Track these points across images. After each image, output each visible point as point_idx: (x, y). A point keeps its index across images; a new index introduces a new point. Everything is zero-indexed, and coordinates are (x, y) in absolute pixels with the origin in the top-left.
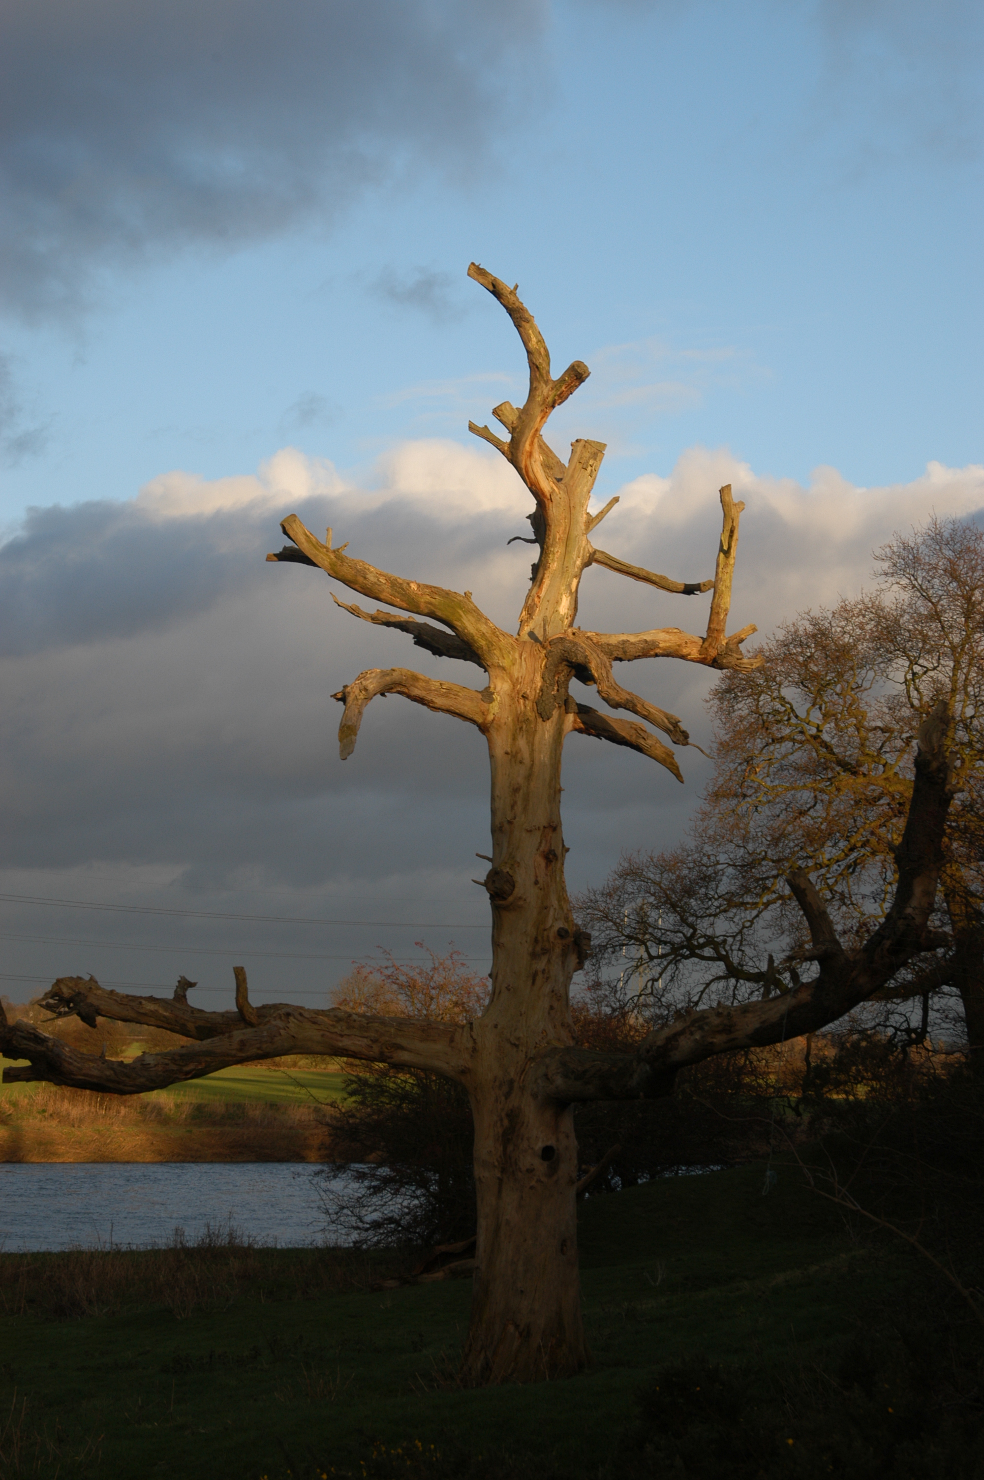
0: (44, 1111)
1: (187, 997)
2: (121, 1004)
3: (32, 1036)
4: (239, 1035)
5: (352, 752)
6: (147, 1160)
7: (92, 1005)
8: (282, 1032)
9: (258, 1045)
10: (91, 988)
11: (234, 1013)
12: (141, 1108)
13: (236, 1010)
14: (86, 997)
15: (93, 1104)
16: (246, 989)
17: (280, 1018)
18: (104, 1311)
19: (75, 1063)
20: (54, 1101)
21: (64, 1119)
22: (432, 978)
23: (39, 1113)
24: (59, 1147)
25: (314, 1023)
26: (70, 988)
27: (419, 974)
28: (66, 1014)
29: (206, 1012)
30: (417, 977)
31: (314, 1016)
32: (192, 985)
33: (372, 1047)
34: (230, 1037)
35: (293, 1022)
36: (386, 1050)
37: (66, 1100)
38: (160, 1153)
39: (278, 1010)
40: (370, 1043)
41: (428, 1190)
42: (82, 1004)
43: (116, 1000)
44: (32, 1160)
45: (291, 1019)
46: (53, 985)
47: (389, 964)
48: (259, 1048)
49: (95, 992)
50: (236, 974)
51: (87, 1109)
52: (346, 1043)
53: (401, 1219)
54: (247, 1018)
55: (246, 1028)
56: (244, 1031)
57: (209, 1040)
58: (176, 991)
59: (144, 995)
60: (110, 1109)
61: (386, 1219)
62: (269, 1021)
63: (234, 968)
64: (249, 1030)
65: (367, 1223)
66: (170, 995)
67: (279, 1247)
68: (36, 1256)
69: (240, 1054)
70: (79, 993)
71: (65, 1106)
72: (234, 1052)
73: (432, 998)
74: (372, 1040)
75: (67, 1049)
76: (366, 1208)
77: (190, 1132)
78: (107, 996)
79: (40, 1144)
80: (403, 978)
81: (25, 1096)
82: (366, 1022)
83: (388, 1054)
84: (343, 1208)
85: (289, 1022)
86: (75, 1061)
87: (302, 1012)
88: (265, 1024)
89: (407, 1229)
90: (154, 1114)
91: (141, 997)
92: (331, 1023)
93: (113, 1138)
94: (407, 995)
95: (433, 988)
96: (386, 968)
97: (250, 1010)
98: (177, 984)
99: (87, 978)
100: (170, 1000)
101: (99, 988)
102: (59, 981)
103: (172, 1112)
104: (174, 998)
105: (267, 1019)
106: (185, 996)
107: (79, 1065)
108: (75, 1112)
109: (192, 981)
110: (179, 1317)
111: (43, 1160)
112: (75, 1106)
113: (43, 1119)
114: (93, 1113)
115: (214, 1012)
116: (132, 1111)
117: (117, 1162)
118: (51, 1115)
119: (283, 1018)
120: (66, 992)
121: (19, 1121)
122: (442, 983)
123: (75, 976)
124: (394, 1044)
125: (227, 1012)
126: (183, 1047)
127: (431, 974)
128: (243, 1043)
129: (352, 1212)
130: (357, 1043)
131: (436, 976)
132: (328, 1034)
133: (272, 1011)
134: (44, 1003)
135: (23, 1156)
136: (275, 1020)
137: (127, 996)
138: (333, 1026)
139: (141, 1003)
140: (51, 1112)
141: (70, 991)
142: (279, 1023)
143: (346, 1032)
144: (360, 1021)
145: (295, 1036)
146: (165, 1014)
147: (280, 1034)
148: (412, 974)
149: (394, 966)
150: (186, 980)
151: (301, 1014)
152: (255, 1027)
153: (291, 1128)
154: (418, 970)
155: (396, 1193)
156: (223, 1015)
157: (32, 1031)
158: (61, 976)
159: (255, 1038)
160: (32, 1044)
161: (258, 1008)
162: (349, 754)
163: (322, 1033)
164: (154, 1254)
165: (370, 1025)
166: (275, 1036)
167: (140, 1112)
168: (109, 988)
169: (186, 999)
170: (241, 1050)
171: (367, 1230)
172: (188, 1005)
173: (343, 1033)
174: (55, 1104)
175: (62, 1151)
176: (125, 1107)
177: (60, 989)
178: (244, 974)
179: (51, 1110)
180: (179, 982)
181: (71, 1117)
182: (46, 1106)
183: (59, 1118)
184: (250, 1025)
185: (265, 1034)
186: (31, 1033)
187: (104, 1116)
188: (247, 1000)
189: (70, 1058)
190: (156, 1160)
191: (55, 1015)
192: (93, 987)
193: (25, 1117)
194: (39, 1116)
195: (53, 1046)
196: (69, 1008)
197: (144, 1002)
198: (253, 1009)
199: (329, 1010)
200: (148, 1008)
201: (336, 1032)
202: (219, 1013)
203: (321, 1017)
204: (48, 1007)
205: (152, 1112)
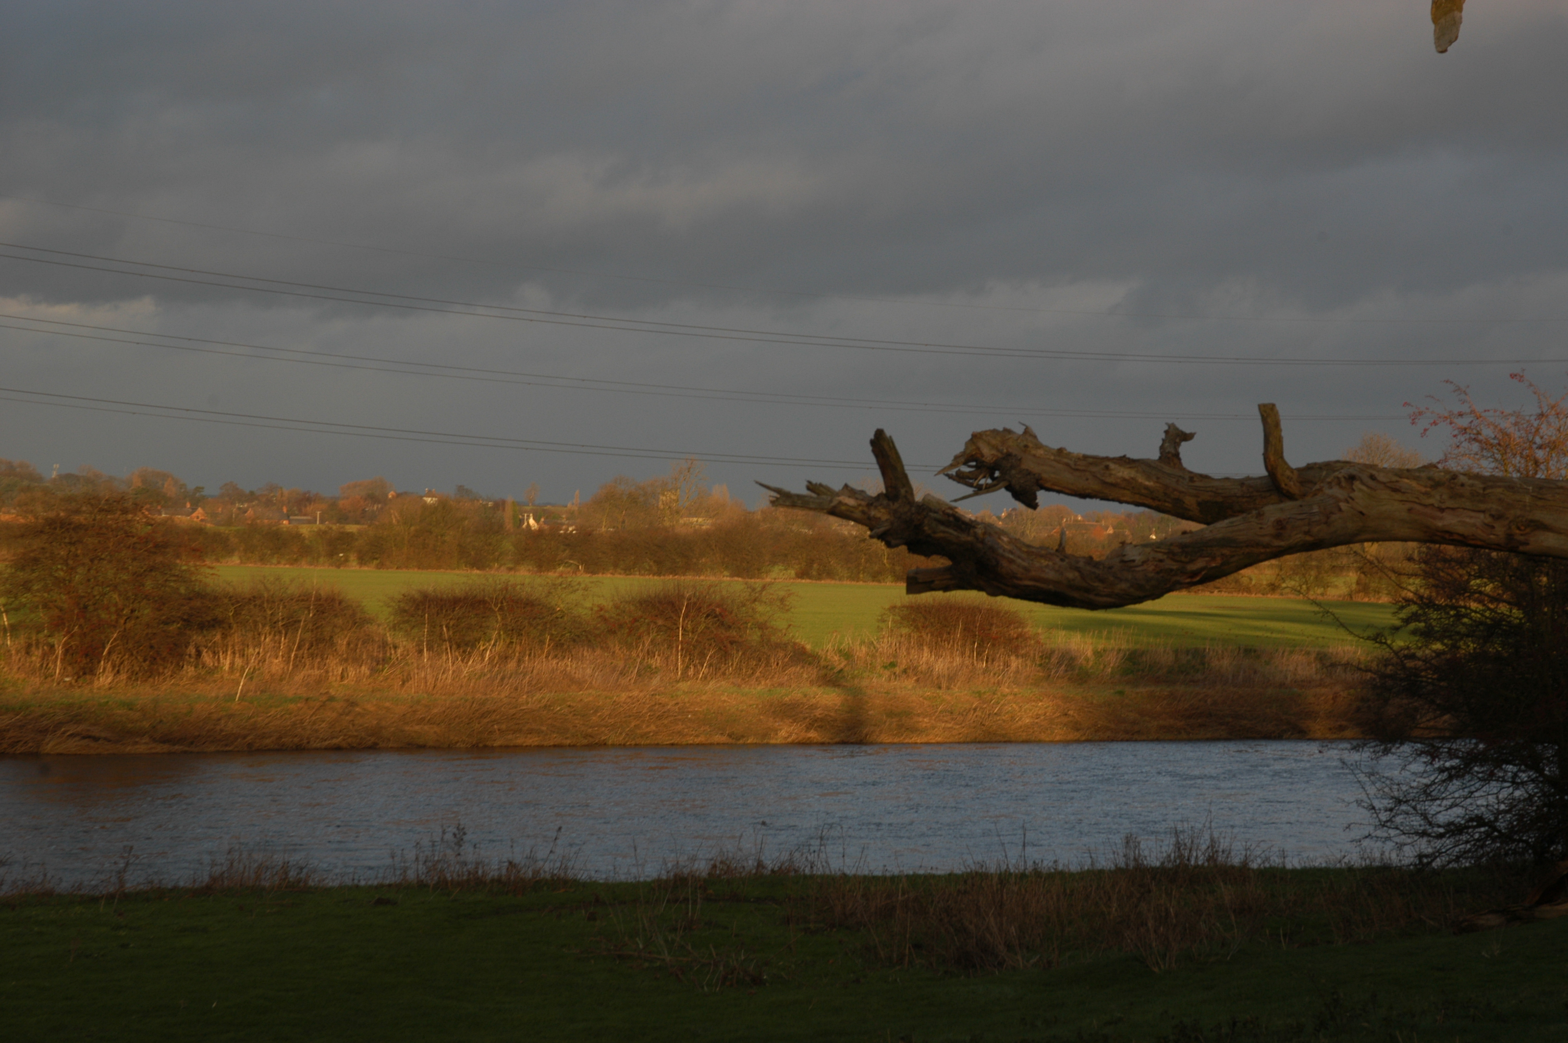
0: (893, 665)
1: (1181, 456)
2: (1077, 470)
3: (951, 519)
4: (1273, 511)
5: (1456, 38)
6: (1057, 738)
7: (1029, 473)
8: (1343, 505)
9: (1306, 528)
10: (1026, 446)
11: (1265, 477)
12: (1041, 657)
13: (1264, 473)
14: (1020, 460)
15: (968, 653)
16: (1280, 440)
17: (1339, 484)
18: (1032, 961)
19: (1019, 561)
20: (908, 649)
21: (924, 677)
22: (1537, 430)
23: (885, 667)
24: (921, 719)
25: (1395, 490)
26: (994, 447)
27: (1516, 424)
28: (988, 489)
29: (1213, 479)
30: (1511, 430)
31: (1395, 479)
32: (1187, 437)
33: (1493, 527)
34: (1260, 515)
35: (1361, 490)
36: (1518, 532)
37: (926, 649)
38: (1076, 727)
39: (1335, 471)
40: (1489, 520)
41: (1540, 771)
42: (1013, 472)
43: (1067, 465)
44: (879, 740)
45: (1357, 484)
46: (967, 444)
47: (1465, 408)
48: (1307, 533)
49: (1033, 452)
50: (1262, 416)
51: (958, 660)
52: (1449, 521)
53: (1496, 819)
54: (1283, 486)
55: (1281, 502)
56: (1282, 505)
57: (1226, 521)
58: (1162, 448)
59: (1111, 455)
60: (993, 661)
61: (1471, 820)
62: (1320, 490)
63: (1260, 406)
64: (1288, 504)
65: (1439, 826)
66: (1155, 455)
67: (1289, 866)
68: (913, 879)
69: (1277, 543)
70: (1009, 455)
71: (925, 657)
72: (1266, 540)
73: (1536, 463)
74: (1492, 516)
75: (1005, 539)
76: (1438, 802)
77: (1121, 693)
78: (1052, 458)
79: (891, 714)
80: (1487, 432)
81: (862, 643)
82: (1482, 486)
83: (1522, 538)
84: (1399, 802)
85: (1353, 490)
86: (1019, 557)
87: (1374, 472)
88: (1315, 494)
89: (1506, 838)
90: (1063, 667)
91: (1107, 459)
92: (1423, 490)
93: (1004, 705)
94: (1496, 460)
95: (1540, 447)
96: (1461, 415)
97: (1288, 473)
98: (1163, 436)
99: (1019, 430)
100: (1154, 461)
101: (1039, 446)
102: (975, 437)
103: (1091, 663)
104: (1160, 458)
105: (1317, 487)
106: (1177, 455)
107: (1025, 564)
108: (941, 666)
109: (1188, 431)
110: (1156, 970)
111: (896, 740)
112: (938, 656)
113: (893, 677)
114: (967, 667)
115: (1227, 479)
116: (1029, 663)
117: (1009, 742)
118: (905, 671)
119: (1344, 484)
120: (988, 453)
121: (856, 681)
122: (1554, 438)
123: (1001, 429)
124: (1532, 521)
125: (1248, 478)
126: (1184, 533)
127: (1536, 424)
128: (1281, 525)
129: (1414, 808)
130: (1468, 520)
131: (1544, 426)
132: (1418, 507)
133: (1324, 473)
134: (953, 472)
135: (866, 735)
136: (1331, 488)
137: (1085, 457)
138: (1426, 494)
139: (1107, 467)
140: (903, 667)
141: (994, 452)
142: (1336, 491)
143: (1450, 503)
144: (1472, 485)
145: (1364, 511)
146: (1147, 483)
147: (1340, 510)
148: (1506, 424)
149: (1472, 412)
150: (1177, 429)
151: (1372, 477)
152: (1296, 500)
153: (1282, 685)
154: (1512, 419)
155: (1489, 778)
156: (1242, 483)
157: (950, 512)
158: (979, 429)
159: (1300, 517)
160: (951, 531)
161: (1299, 470)
162: (1451, 42)
163: (1408, 505)
164: (1095, 876)
165: (1488, 491)
166: (1332, 513)
167: (1040, 665)
168: (1055, 446)
169: (1179, 459)
170: (1278, 536)
171: (1441, 836)
172: (1184, 469)
173: (1443, 506)
174: (908, 654)
175: (924, 725)
176: (1017, 656)
177: (978, 448)
178: (1276, 415)
179: (903, 663)
180: (1166, 432)
181: (935, 673)
182: (895, 656)
183: (915, 675)
184: (1290, 497)
185: (1316, 509)
186: (948, 515)
187: (986, 671)
188: (1282, 457)
189: (1011, 552)
190: (1071, 737)
191: (970, 491)
192: (1030, 445)
193: (865, 675)
194: (887, 673)
195: (985, 533)
196: (993, 479)
197: (1112, 466)
198: (1292, 470)
199: (1420, 470)
200: (1120, 474)
201: (1432, 505)
202: (1235, 481)
203: (1406, 481)
204: (960, 478)
205: (1059, 664)
